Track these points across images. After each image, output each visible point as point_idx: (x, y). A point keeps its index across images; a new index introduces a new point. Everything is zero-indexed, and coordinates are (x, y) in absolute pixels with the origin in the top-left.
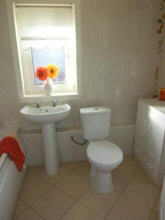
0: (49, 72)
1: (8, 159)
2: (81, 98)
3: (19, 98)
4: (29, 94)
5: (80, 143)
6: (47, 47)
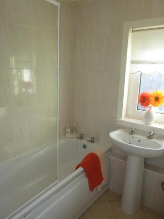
0: (153, 99)
1: (84, 174)
3: (117, 119)
4: (129, 117)
6: (157, 72)
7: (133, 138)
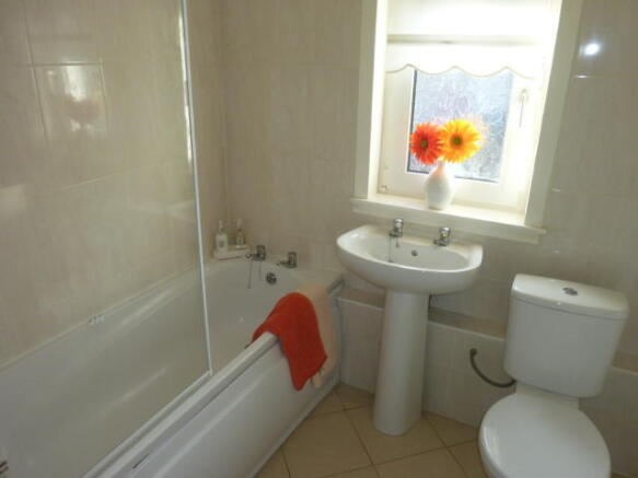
0: (446, 142)
2: (535, 242)
3: (354, 200)
4: (387, 193)
5: (494, 380)
6: (456, 67)
7: (397, 246)
